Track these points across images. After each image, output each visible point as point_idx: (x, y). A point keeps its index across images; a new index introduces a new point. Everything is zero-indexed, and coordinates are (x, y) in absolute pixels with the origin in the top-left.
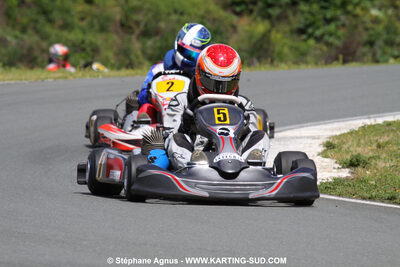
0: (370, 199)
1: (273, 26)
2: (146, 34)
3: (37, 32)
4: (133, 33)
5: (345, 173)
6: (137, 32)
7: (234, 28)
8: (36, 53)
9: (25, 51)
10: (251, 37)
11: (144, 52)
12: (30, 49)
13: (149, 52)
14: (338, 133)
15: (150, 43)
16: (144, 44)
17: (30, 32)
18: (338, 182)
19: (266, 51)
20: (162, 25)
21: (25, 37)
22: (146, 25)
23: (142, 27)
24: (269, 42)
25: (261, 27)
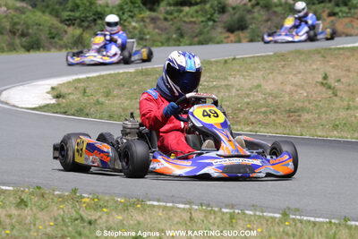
0: (57, 113)
1: (84, 31)
2: (23, 35)
4: (16, 35)
5: (54, 101)
6: (18, 34)
7: (66, 32)
10: (73, 36)
13: (24, 44)
14: (61, 82)
15: (24, 39)
16: (21, 40)
18: (47, 106)
19: (81, 43)
20: (30, 31)
22: (22, 31)
23: (20, 32)
24: (82, 39)
25: (78, 31)
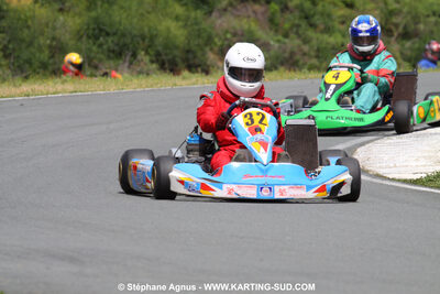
2: (406, 35)
3: (299, 36)
4: (392, 36)
6: (396, 34)
8: (298, 57)
9: (287, 55)
11: (402, 53)
12: (292, 54)
13: (409, 53)
15: (408, 44)
16: (403, 45)
17: (292, 35)
20: (421, 27)
21: (286, 40)
22: (405, 27)
23: (401, 29)
